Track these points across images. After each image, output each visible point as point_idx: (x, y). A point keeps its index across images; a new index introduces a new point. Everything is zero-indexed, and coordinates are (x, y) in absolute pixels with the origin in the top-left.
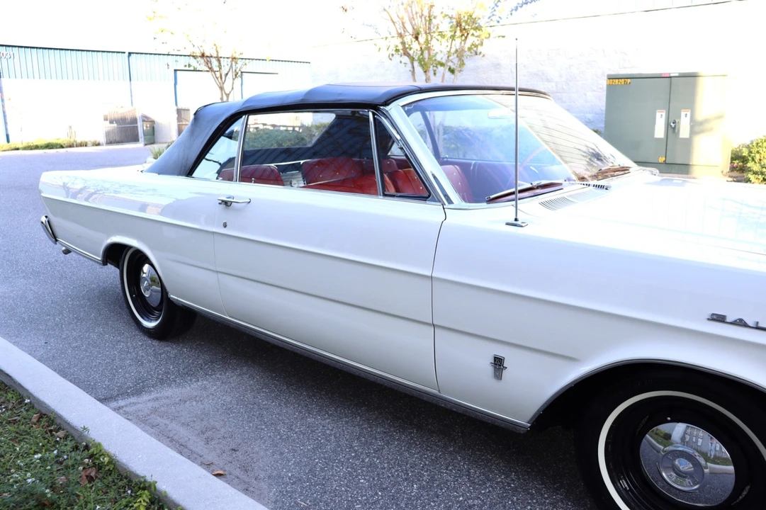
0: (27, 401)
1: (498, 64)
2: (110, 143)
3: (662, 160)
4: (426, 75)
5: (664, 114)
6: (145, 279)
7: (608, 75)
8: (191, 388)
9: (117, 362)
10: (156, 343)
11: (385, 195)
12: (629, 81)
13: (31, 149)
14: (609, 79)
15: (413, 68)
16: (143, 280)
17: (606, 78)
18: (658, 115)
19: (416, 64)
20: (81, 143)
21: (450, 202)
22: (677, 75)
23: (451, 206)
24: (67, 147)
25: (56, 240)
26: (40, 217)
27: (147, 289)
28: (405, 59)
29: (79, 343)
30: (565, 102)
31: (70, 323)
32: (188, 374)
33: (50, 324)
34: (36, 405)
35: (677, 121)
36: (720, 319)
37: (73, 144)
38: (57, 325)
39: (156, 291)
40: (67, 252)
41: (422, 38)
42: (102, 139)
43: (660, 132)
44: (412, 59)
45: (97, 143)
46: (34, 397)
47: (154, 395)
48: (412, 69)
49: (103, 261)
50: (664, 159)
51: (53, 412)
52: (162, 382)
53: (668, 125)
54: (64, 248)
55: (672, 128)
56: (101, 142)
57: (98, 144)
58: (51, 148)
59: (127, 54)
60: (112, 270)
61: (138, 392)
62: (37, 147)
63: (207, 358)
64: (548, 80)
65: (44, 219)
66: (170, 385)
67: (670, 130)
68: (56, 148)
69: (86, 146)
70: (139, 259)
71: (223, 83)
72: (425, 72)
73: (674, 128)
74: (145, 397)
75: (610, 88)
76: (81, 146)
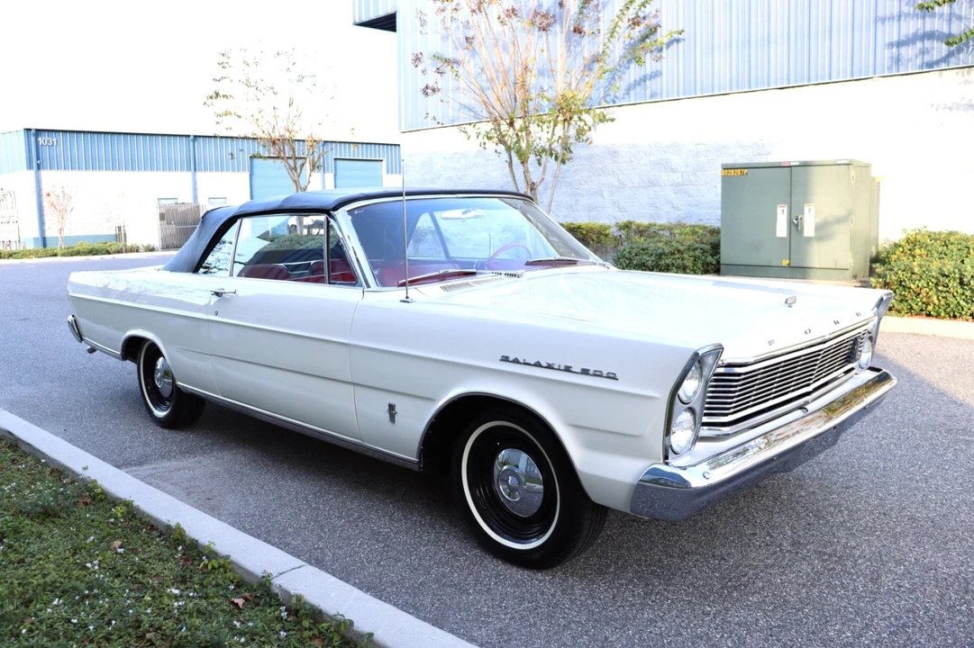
0: (43, 461)
1: (616, 152)
2: (166, 247)
3: (785, 263)
4: (524, 166)
5: (786, 209)
6: (159, 371)
7: (723, 165)
8: (189, 462)
9: (127, 444)
10: (166, 431)
11: (330, 283)
12: (746, 171)
13: (72, 255)
14: (725, 169)
15: (511, 158)
16: (156, 371)
17: (720, 169)
18: (779, 210)
19: (513, 154)
20: (132, 247)
21: (368, 286)
22: (797, 164)
23: (369, 289)
24: (114, 253)
25: (82, 339)
26: (67, 317)
27: (159, 380)
28: (501, 148)
29: (96, 430)
30: (693, 196)
31: (89, 417)
32: (190, 452)
33: (71, 416)
34: (50, 464)
35: (800, 217)
36: (505, 359)
37: (122, 249)
38: (77, 418)
39: (168, 383)
40: (92, 350)
41: (518, 124)
42: (156, 242)
43: (782, 230)
44: (509, 149)
45: (151, 247)
46: (49, 458)
47: (153, 466)
48: (508, 160)
49: (122, 355)
50: (788, 262)
51: (62, 465)
52: (163, 457)
53: (790, 222)
54: (89, 347)
55: (795, 225)
56: (155, 247)
57: (152, 250)
58: (94, 255)
59: (192, 137)
60: (130, 366)
61: (141, 464)
62: (78, 253)
63: (209, 441)
64: (673, 171)
65: (70, 318)
66: (169, 460)
67: (793, 228)
68: (102, 254)
69: (137, 251)
70: (155, 352)
71: (299, 176)
72: (522, 163)
73: (797, 225)
74: (146, 467)
75: (725, 179)
76: (131, 251)
